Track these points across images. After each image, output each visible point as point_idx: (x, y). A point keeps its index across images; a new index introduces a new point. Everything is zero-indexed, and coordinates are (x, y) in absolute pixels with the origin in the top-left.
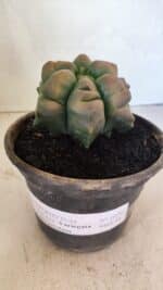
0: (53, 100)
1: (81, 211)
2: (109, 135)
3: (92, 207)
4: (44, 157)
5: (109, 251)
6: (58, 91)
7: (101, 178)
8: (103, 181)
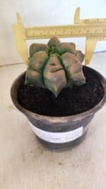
0: (35, 70)
1: (54, 131)
2: (71, 87)
3: (60, 129)
4: (33, 101)
5: (71, 152)
6: (37, 65)
7: (61, 116)
8: (63, 118)
